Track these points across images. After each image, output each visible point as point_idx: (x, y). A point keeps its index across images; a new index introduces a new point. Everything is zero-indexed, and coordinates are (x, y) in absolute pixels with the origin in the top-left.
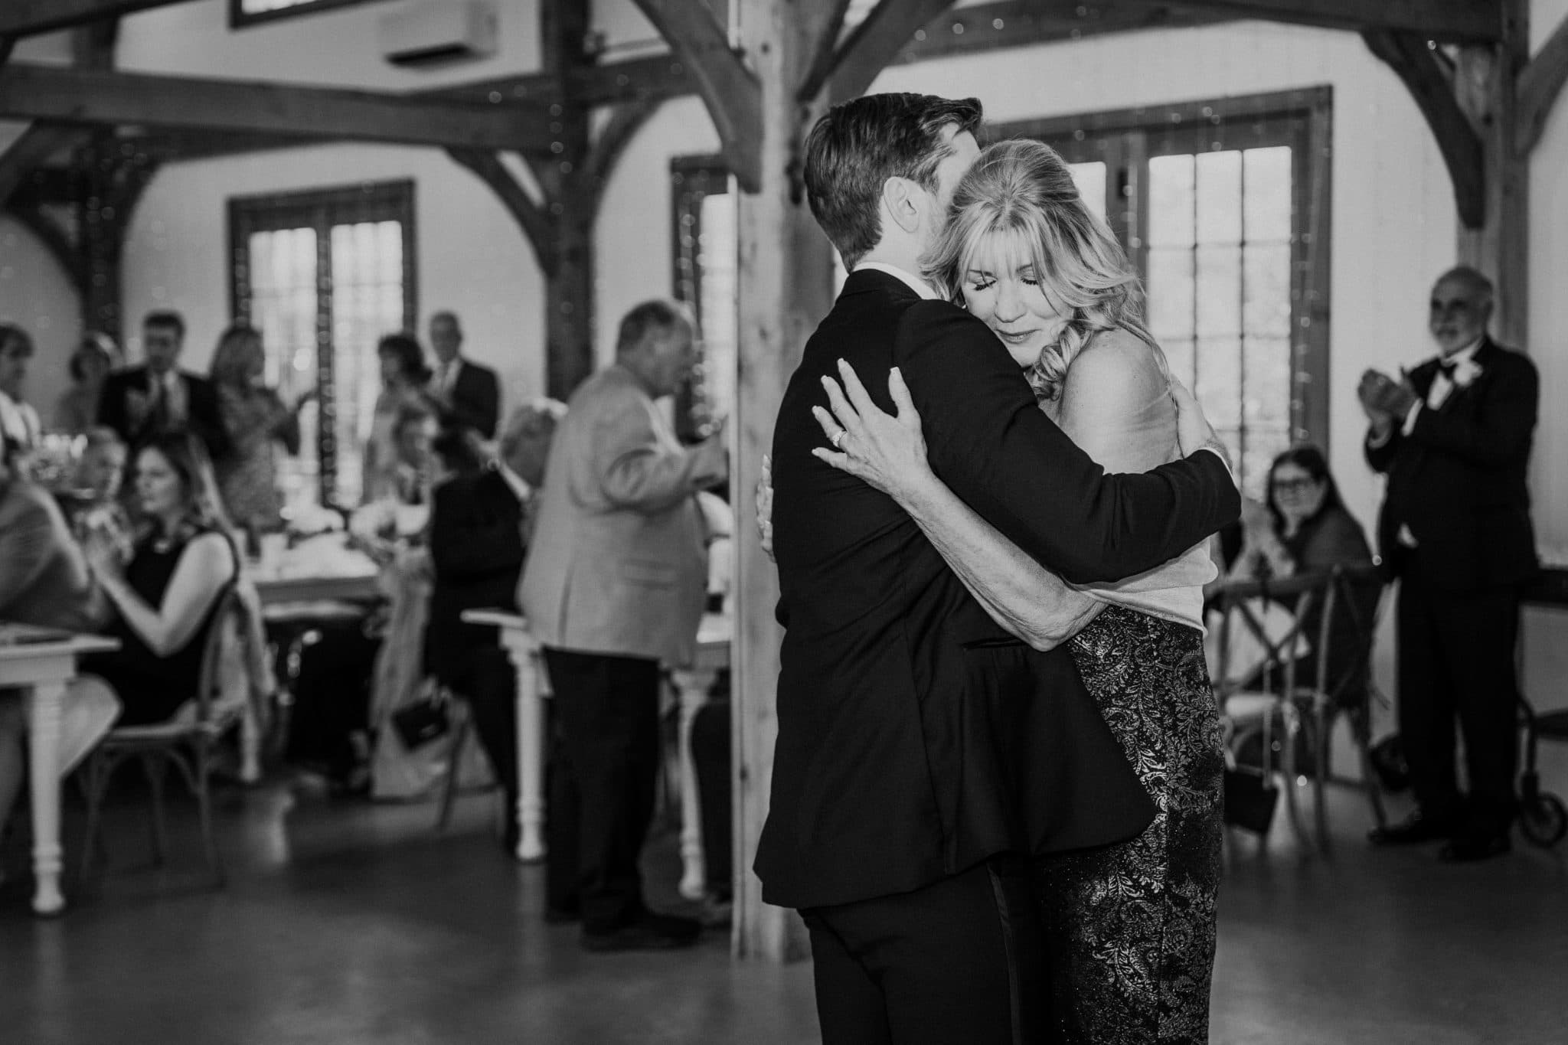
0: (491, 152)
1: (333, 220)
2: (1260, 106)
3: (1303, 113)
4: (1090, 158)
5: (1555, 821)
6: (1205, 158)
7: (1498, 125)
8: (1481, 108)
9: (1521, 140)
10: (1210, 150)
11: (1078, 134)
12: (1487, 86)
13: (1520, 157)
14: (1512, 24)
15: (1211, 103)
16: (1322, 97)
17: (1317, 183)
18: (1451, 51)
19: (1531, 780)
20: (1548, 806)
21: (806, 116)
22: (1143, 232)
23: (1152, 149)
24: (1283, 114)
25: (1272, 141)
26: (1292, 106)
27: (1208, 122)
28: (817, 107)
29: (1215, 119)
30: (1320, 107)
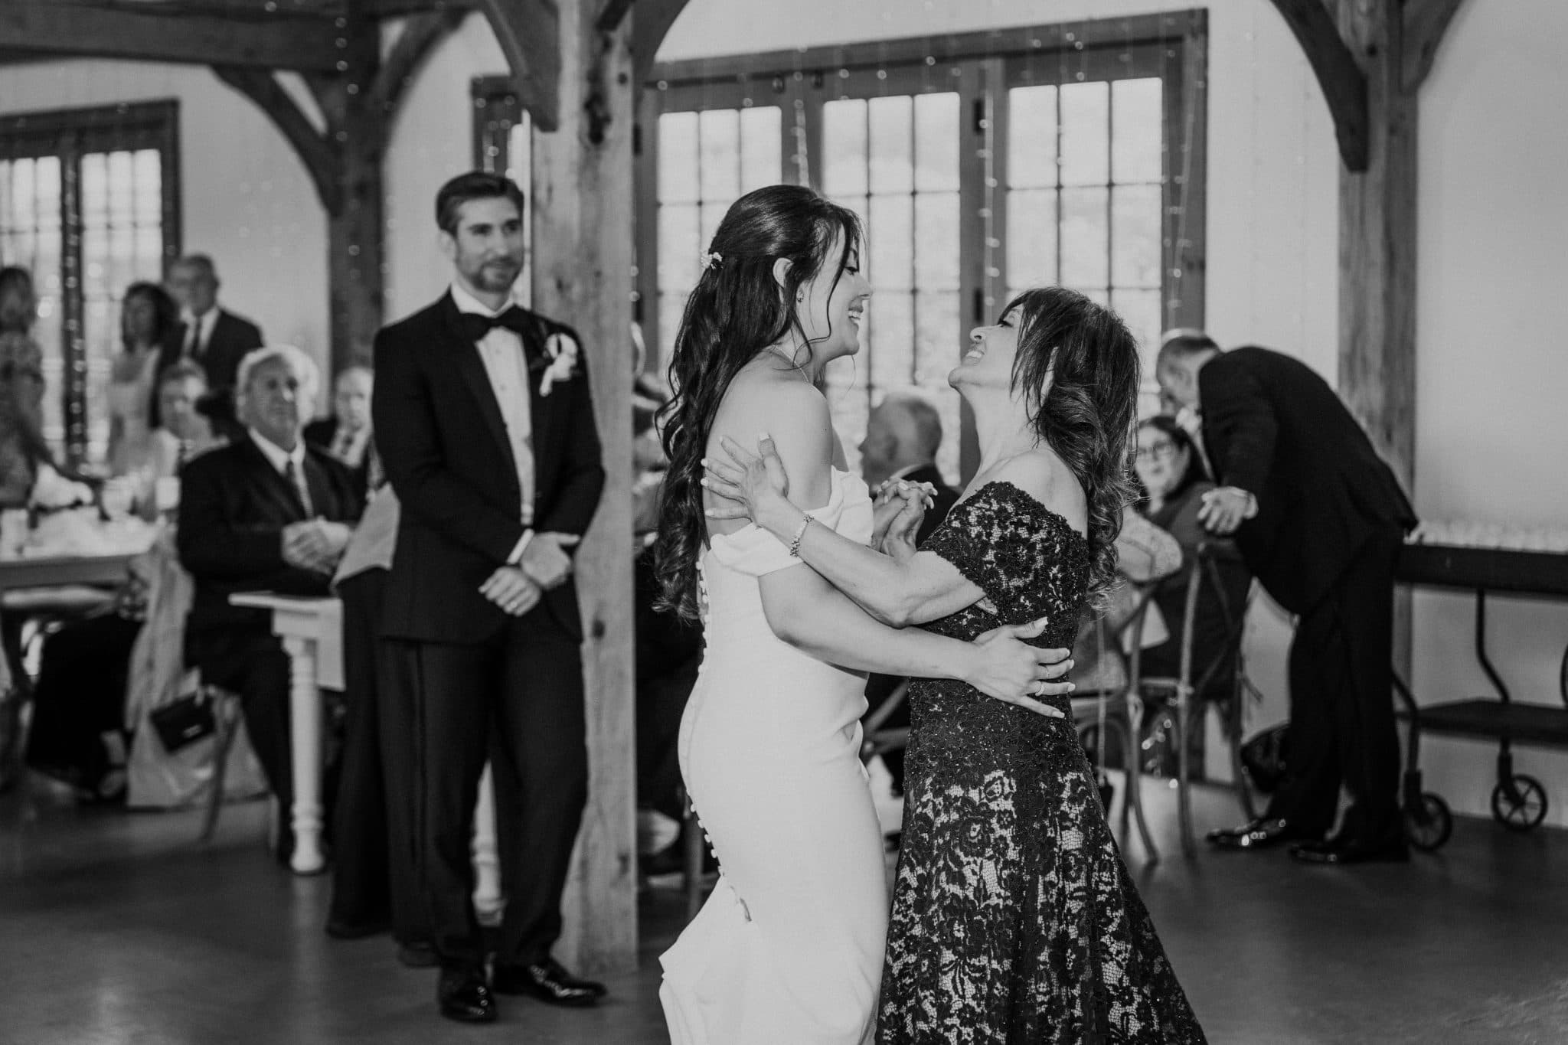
0: (267, 70)
1: (82, 148)
2: (1127, 31)
3: (1175, 40)
4: (942, 87)
5: (1439, 824)
6: (1067, 89)
7: (1383, 57)
8: (1364, 39)
9: (1409, 73)
10: (1074, 80)
11: (930, 61)
12: (1371, 14)
13: (1408, 92)
15: (1073, 26)
16: (1198, 22)
17: (1190, 118)
19: (1414, 778)
20: (1431, 806)
21: (607, 45)
22: (1001, 172)
23: (1013, 79)
24: (1154, 41)
25: (1142, 70)
26: (1163, 33)
27: (1071, 48)
28: (620, 35)
29: (1079, 45)
30: (1194, 35)
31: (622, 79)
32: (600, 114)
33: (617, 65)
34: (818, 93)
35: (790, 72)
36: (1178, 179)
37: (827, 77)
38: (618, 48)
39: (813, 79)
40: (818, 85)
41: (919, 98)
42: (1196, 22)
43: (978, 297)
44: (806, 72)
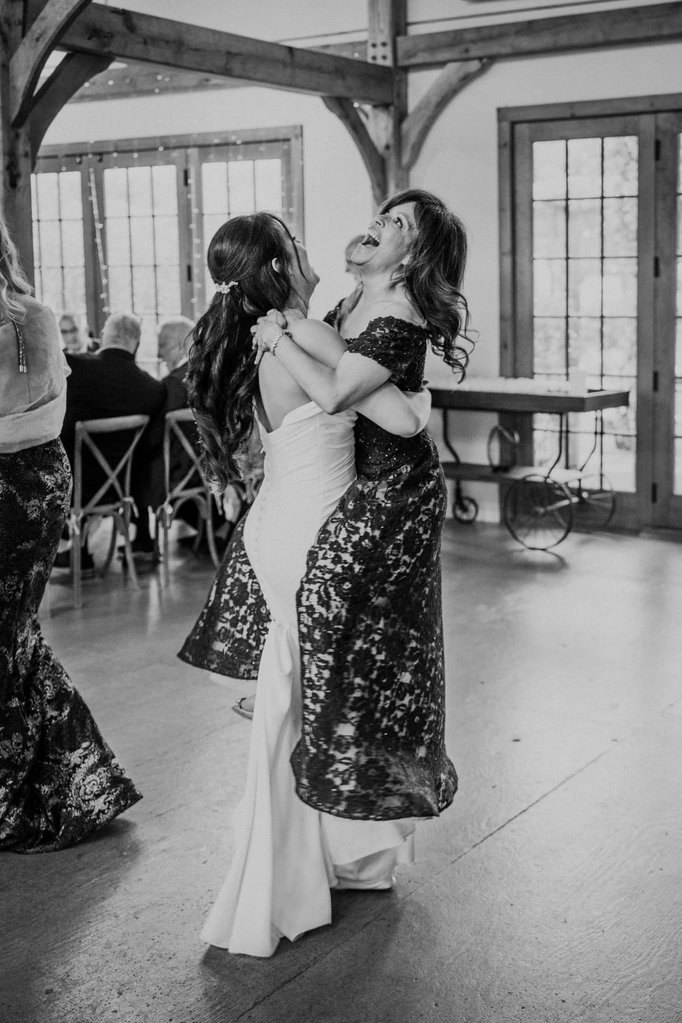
2: (263, 136)
3: (287, 140)
4: (168, 163)
6: (232, 164)
7: (392, 150)
8: (383, 141)
9: (406, 159)
10: (236, 159)
11: (161, 149)
12: (386, 128)
13: (405, 169)
14: (398, 96)
15: (234, 132)
16: (300, 132)
17: (296, 180)
18: (368, 108)
21: (17, 136)
22: (200, 205)
23: (203, 159)
24: (276, 141)
25: (270, 155)
26: (281, 137)
27: (235, 144)
28: (23, 132)
29: (239, 142)
30: (296, 137)
31: (26, 155)
32: (15, 173)
33: (22, 147)
34: (100, 165)
35: (87, 154)
36: (291, 210)
37: (105, 157)
38: (23, 138)
39: (98, 158)
40: (101, 160)
41: (155, 168)
42: (298, 131)
43: (189, 269)
44: (94, 154)
